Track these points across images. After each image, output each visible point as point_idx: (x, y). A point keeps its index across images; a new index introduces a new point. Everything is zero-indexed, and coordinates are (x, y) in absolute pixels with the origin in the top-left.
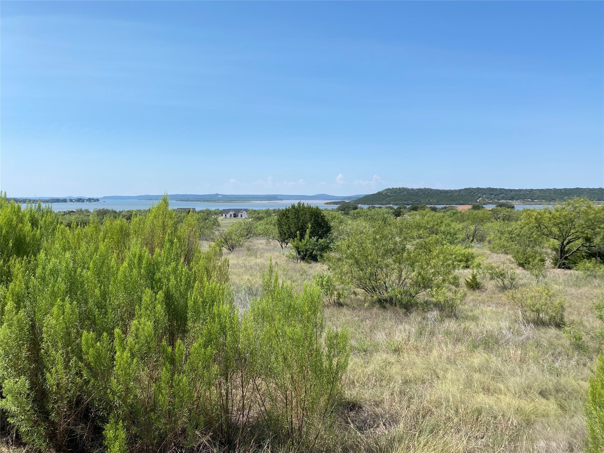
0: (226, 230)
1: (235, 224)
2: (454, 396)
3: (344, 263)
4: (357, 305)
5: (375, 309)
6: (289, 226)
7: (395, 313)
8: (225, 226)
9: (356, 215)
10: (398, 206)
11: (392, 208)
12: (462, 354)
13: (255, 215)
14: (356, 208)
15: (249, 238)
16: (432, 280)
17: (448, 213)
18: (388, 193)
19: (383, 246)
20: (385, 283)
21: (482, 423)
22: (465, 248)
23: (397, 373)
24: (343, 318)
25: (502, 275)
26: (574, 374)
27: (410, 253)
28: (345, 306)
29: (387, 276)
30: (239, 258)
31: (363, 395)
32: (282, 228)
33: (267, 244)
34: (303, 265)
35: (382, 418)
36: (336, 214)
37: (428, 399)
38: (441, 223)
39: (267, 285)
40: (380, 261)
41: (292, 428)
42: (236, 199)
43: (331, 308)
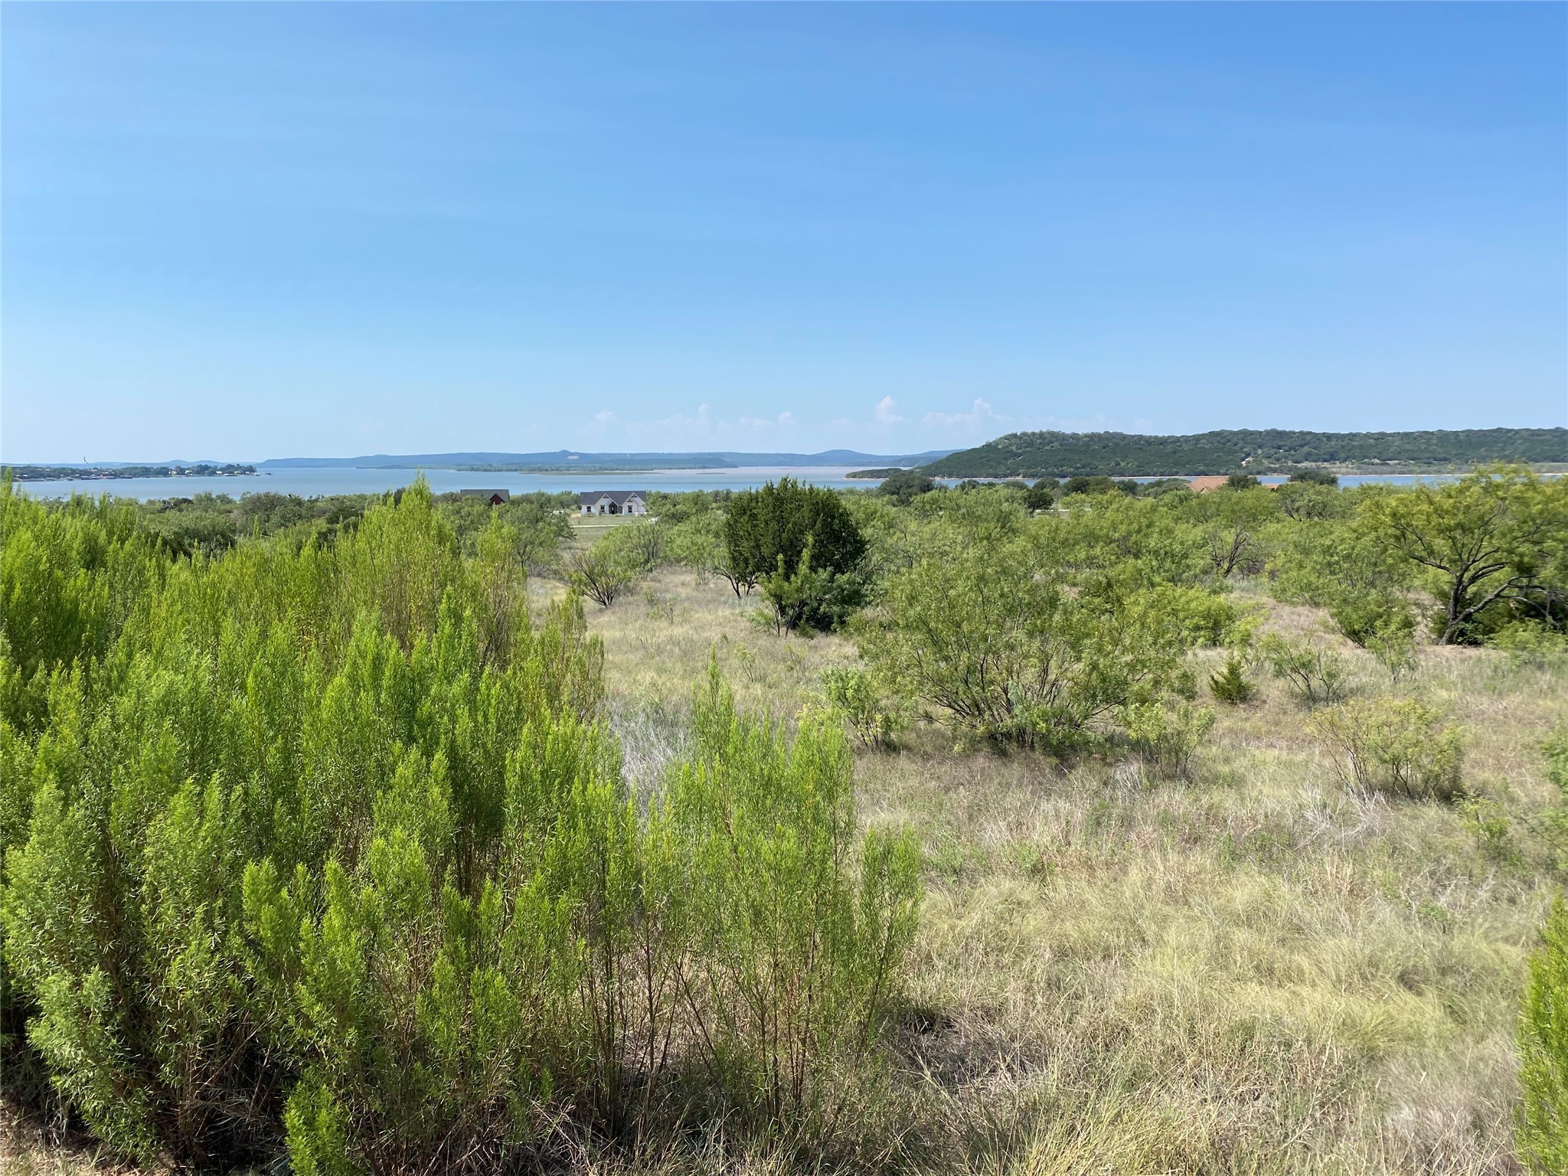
0: (590, 549)
1: (614, 533)
2: (1184, 990)
3: (900, 639)
4: (935, 747)
5: (981, 760)
6: (757, 540)
7: (1031, 765)
8: (589, 539)
9: (928, 507)
10: (1037, 481)
11: (1022, 487)
12: (1202, 876)
13: (665, 509)
14: (927, 488)
15: (650, 571)
16: (1126, 683)
17: (1167, 498)
18: (1010, 445)
19: (1001, 595)
20: (1006, 691)
21: (1254, 1061)
22: (1210, 594)
23: (1039, 931)
24: (899, 783)
25: (1305, 666)
26: (1487, 925)
27: (1071, 613)
28: (904, 753)
29: (1010, 672)
30: (627, 624)
31: (954, 991)
32: (738, 545)
33: (699, 584)
34: (791, 642)
35: (1003, 1050)
36: (878, 503)
37: (1120, 999)
38: (1148, 526)
39: (707, 721)
40: (994, 636)
41: (778, 1089)
42: (615, 466)
43: (869, 756)
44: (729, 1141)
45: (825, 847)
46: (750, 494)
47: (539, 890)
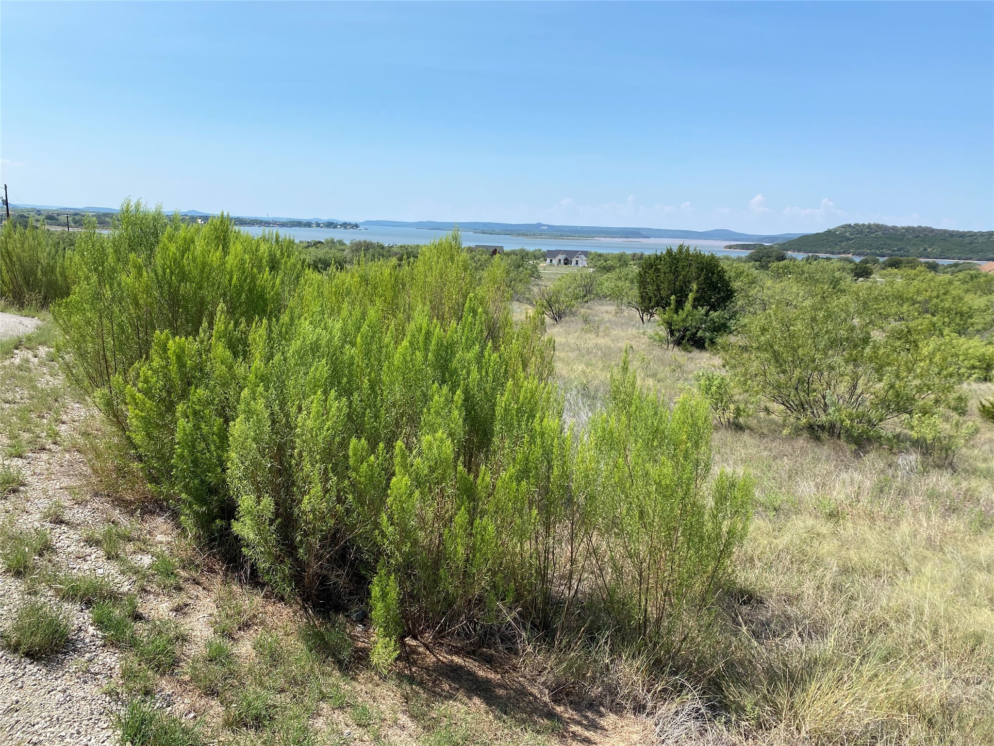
0: (551, 286)
1: (566, 277)
2: (933, 606)
3: (753, 356)
4: (769, 431)
5: (801, 441)
6: (658, 286)
7: (837, 449)
8: (550, 279)
9: (781, 271)
10: (862, 258)
11: (851, 261)
12: (956, 535)
13: (599, 263)
14: (782, 258)
15: (587, 302)
16: (914, 399)
17: (961, 275)
18: (845, 232)
19: (826, 332)
20: (824, 397)
21: (981, 659)
22: (986, 345)
23: (830, 554)
24: (742, 450)
27: (879, 348)
28: (747, 431)
29: (829, 385)
30: (569, 334)
31: (767, 582)
32: (646, 288)
33: (617, 313)
34: (676, 354)
35: (797, 623)
36: (745, 267)
37: (884, 605)
38: (944, 294)
39: (618, 391)
40: (820, 359)
41: (646, 620)
42: (570, 234)
43: (723, 431)
44: (613, 646)
45: (690, 475)
46: (656, 255)
47: (511, 477)
